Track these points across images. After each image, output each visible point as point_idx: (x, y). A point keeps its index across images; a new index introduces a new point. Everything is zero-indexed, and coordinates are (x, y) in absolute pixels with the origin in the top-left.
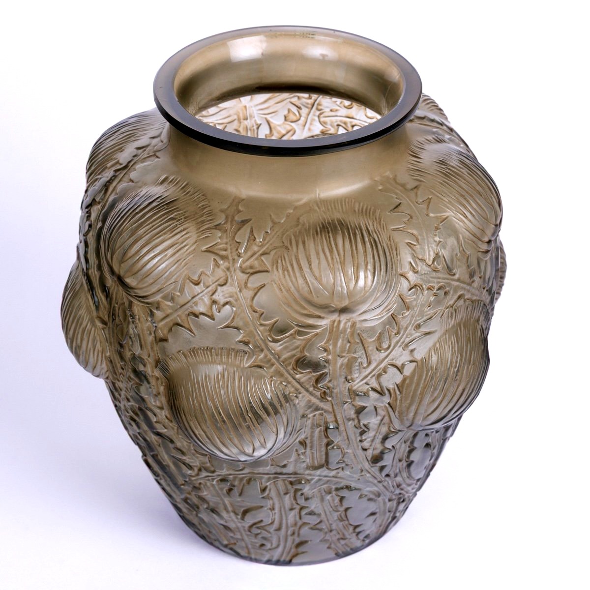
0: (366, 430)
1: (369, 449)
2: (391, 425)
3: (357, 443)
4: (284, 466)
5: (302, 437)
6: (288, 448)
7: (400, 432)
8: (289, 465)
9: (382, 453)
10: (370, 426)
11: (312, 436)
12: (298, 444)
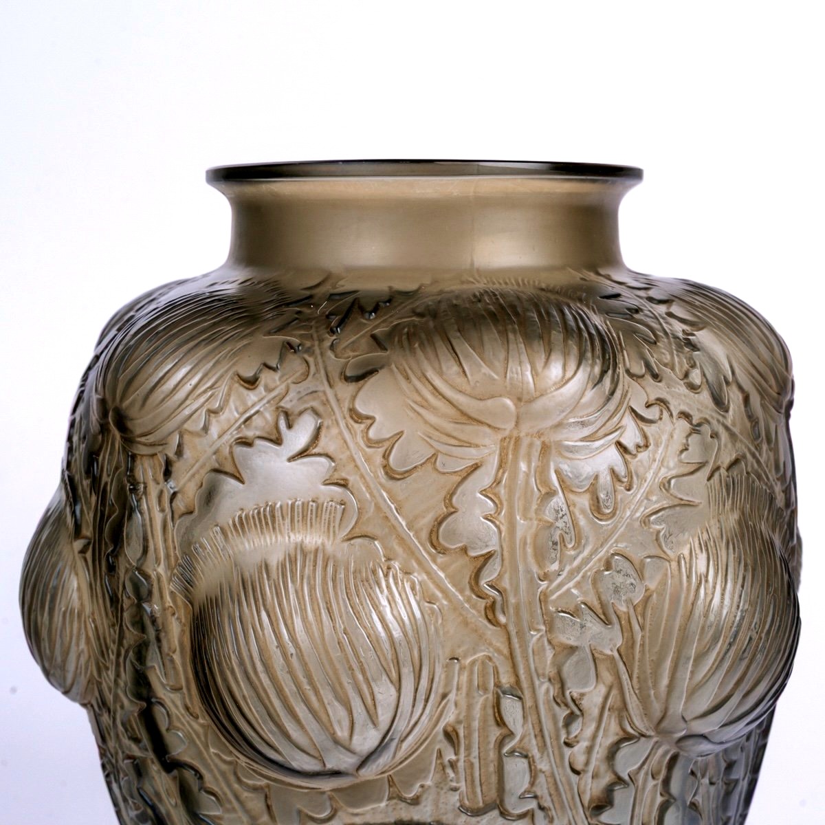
0: (578, 712)
1: (583, 770)
2: (625, 714)
3: (560, 748)
4: (416, 801)
5: (450, 717)
6: (421, 744)
7: (643, 739)
8: (425, 797)
9: (609, 790)
10: (585, 703)
11: (469, 717)
12: (441, 736)
